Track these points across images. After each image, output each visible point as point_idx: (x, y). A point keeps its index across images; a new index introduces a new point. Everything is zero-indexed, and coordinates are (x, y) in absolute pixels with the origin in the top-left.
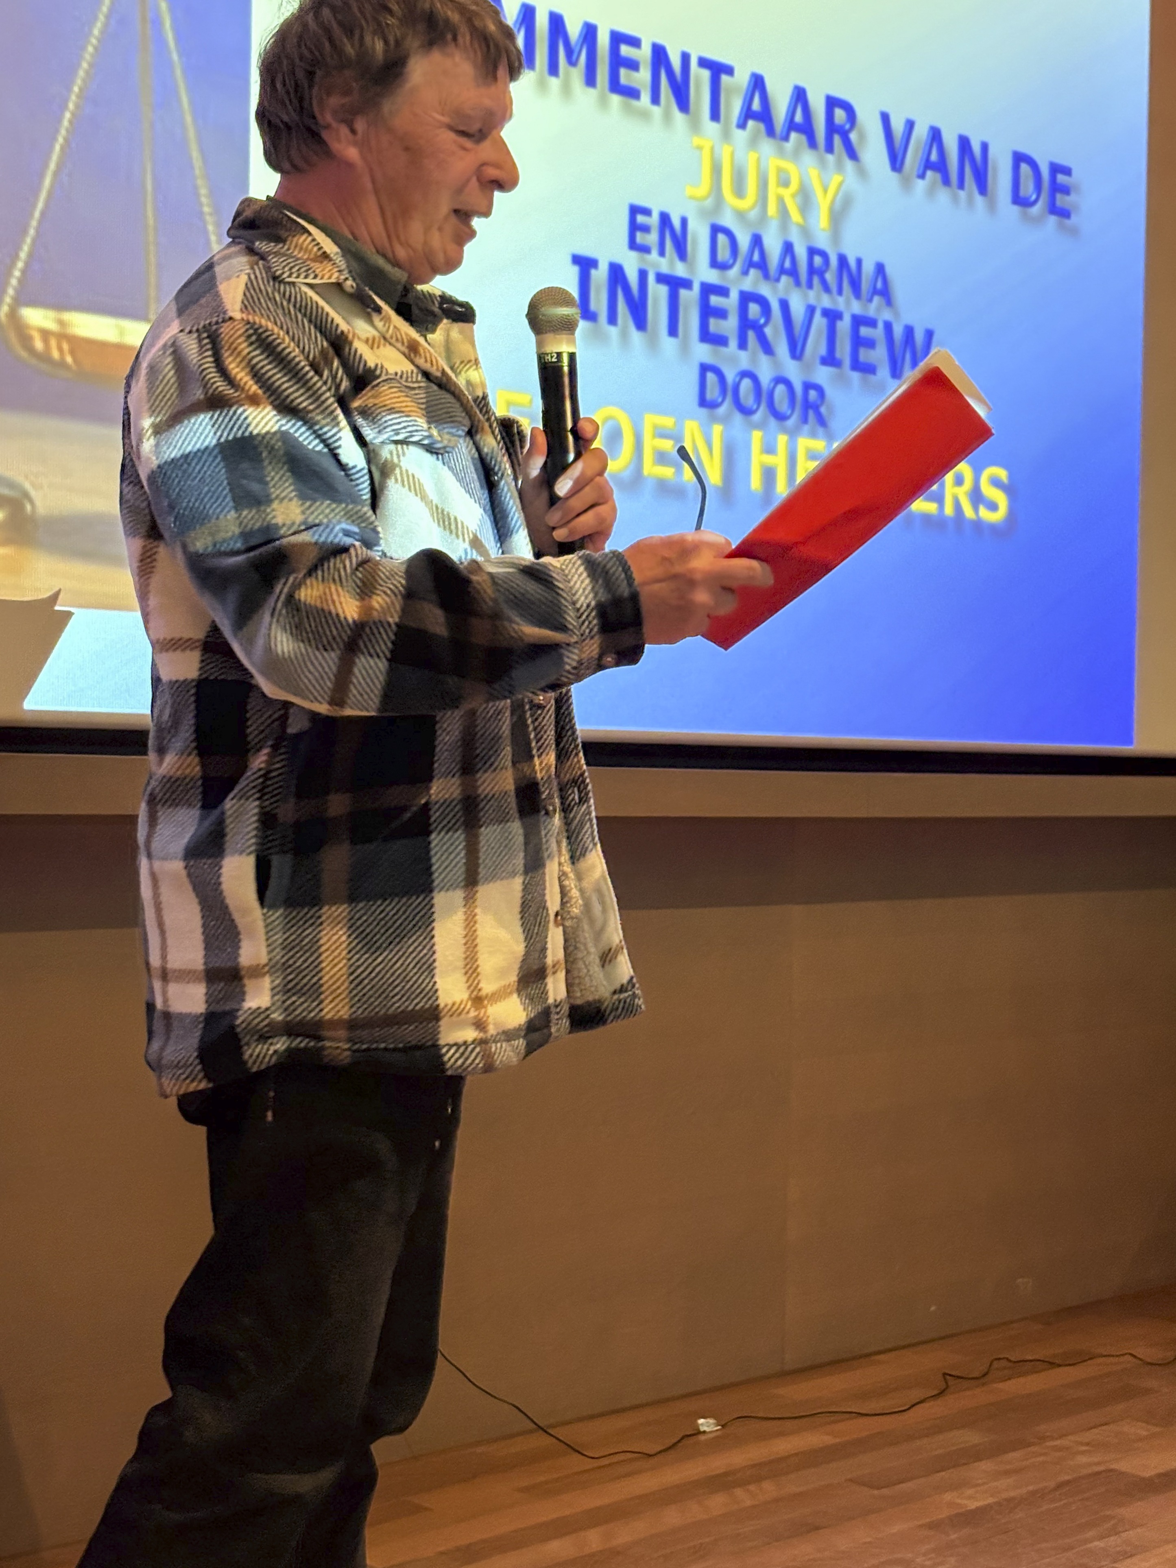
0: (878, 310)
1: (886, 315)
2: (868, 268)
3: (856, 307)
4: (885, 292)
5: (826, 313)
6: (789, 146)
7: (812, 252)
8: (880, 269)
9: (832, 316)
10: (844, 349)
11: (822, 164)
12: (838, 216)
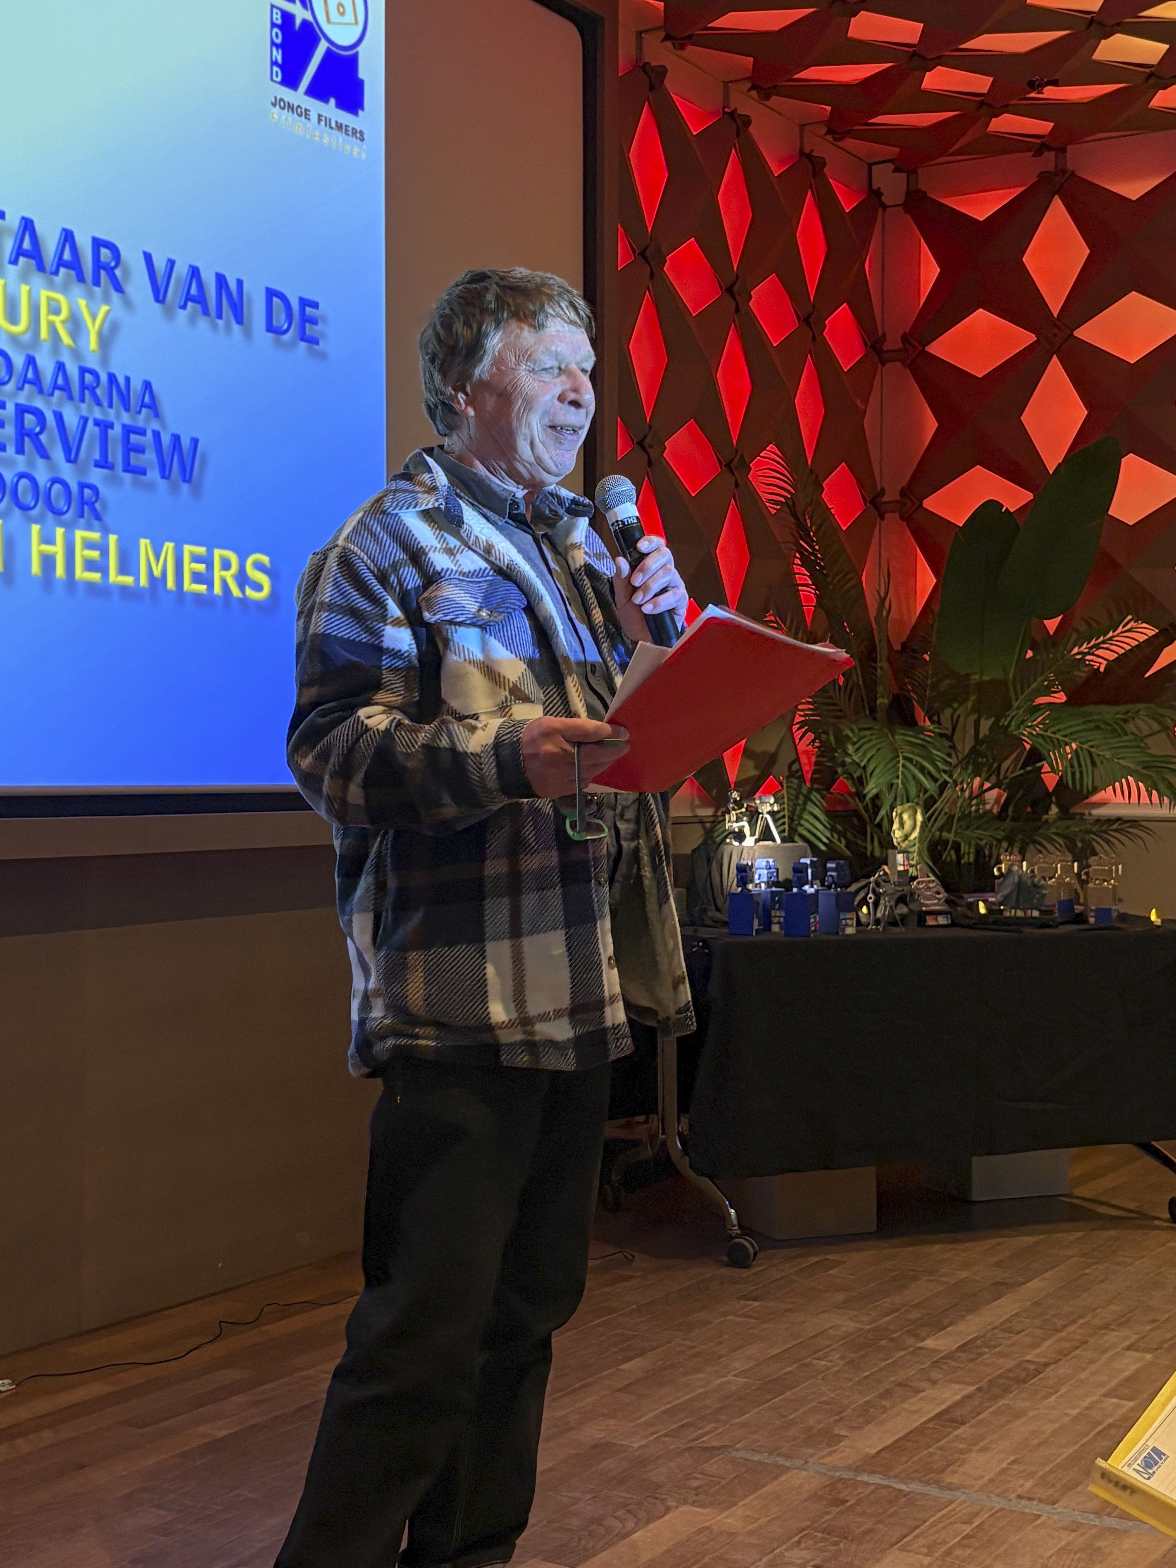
0: (147, 420)
1: (155, 425)
2: (136, 385)
3: (126, 418)
4: (153, 407)
5: (97, 423)
6: (59, 279)
7: (83, 371)
8: (147, 385)
9: (104, 426)
10: (116, 455)
11: (90, 296)
12: (106, 340)
